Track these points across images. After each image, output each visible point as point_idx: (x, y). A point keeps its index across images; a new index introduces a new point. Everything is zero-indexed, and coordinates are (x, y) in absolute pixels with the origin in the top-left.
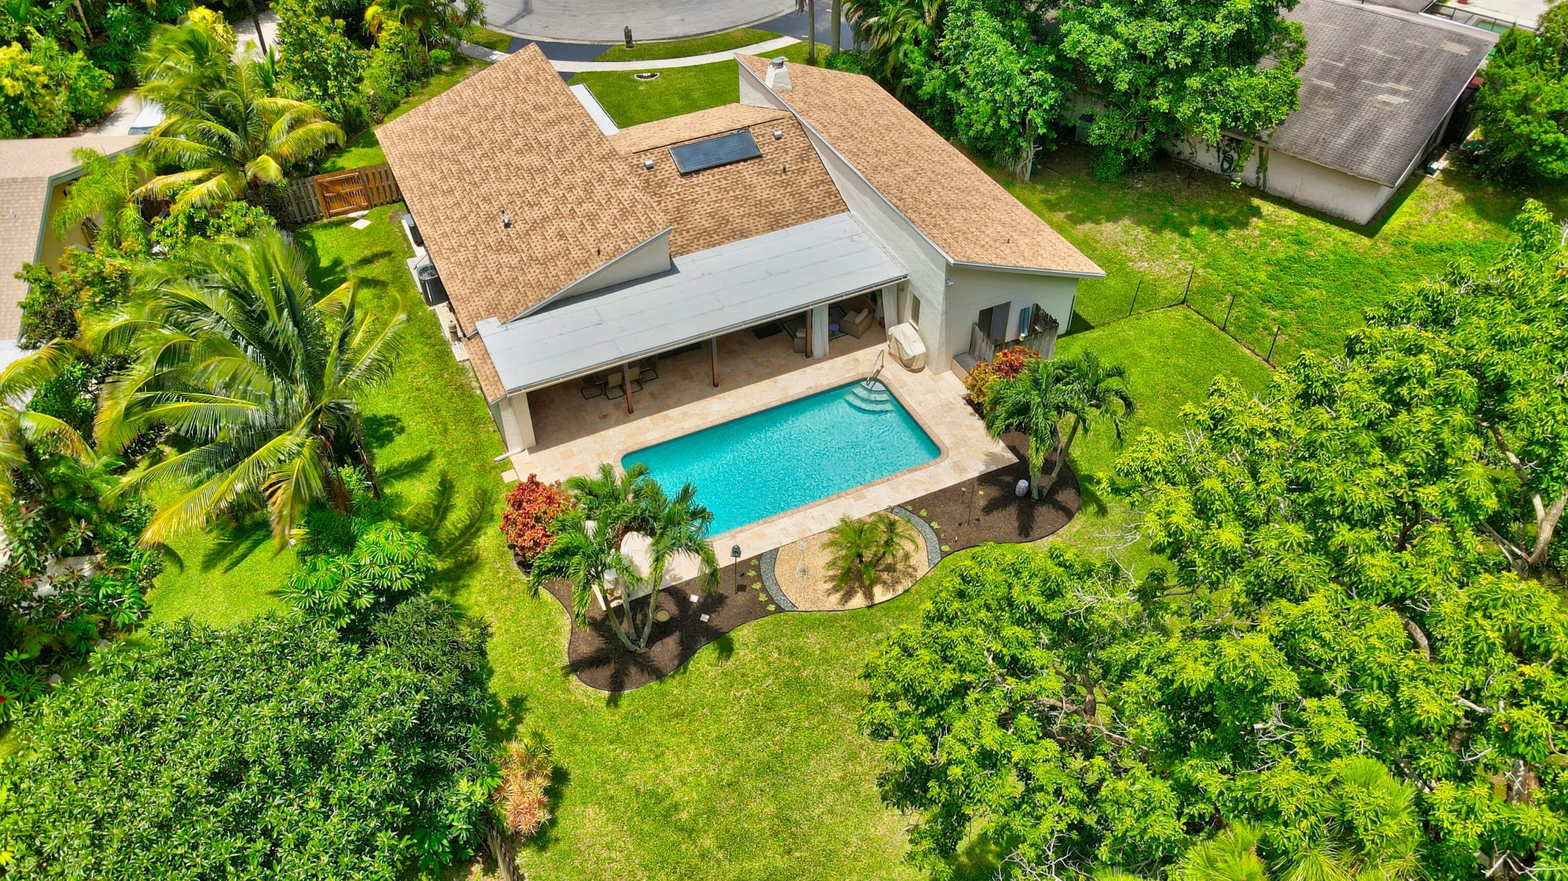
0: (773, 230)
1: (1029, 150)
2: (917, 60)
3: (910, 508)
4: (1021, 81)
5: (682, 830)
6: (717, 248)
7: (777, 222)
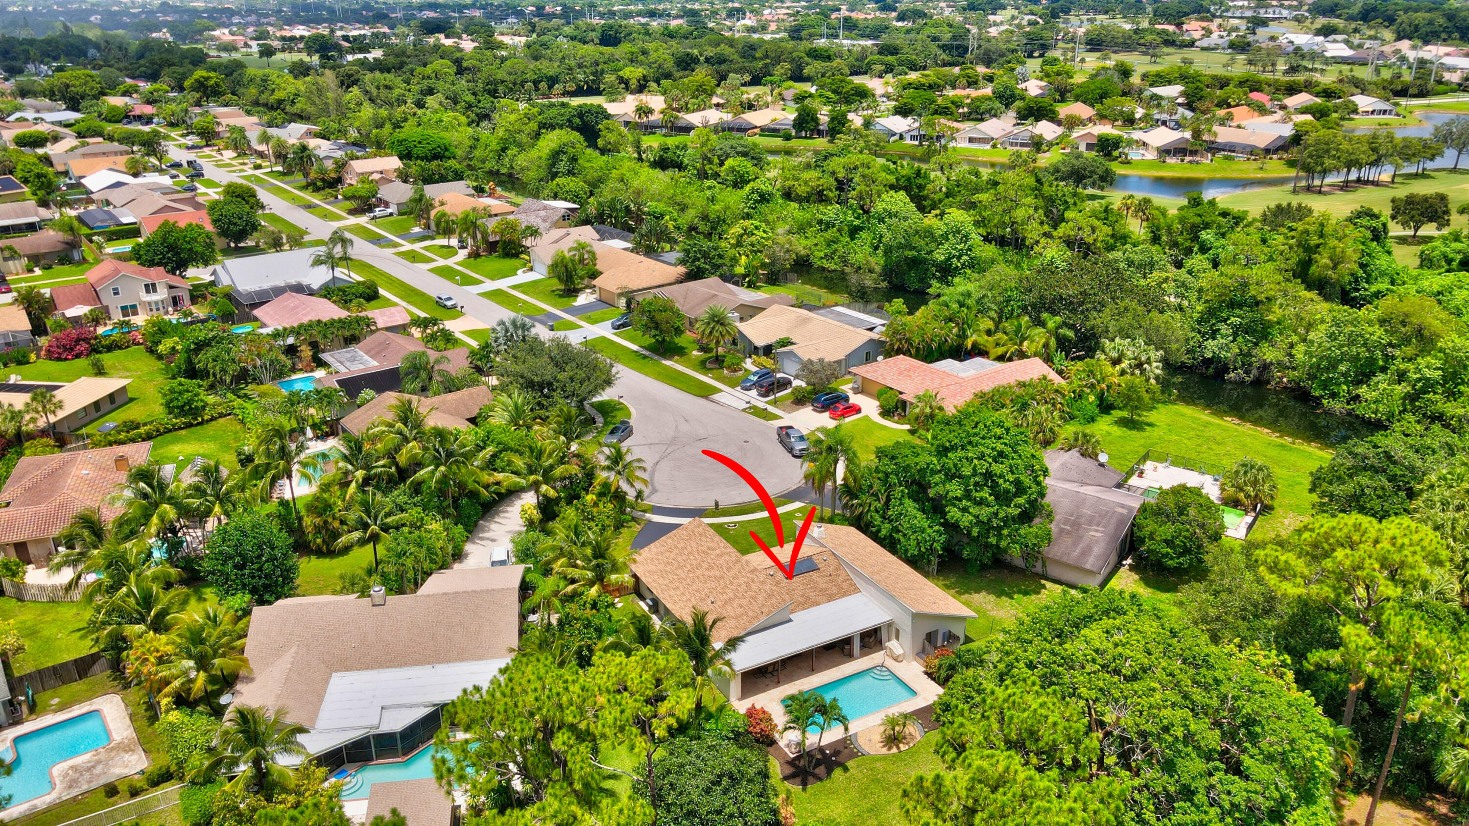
0: (830, 601)
1: (935, 561)
2: (878, 520)
4: (929, 531)
7: (831, 598)
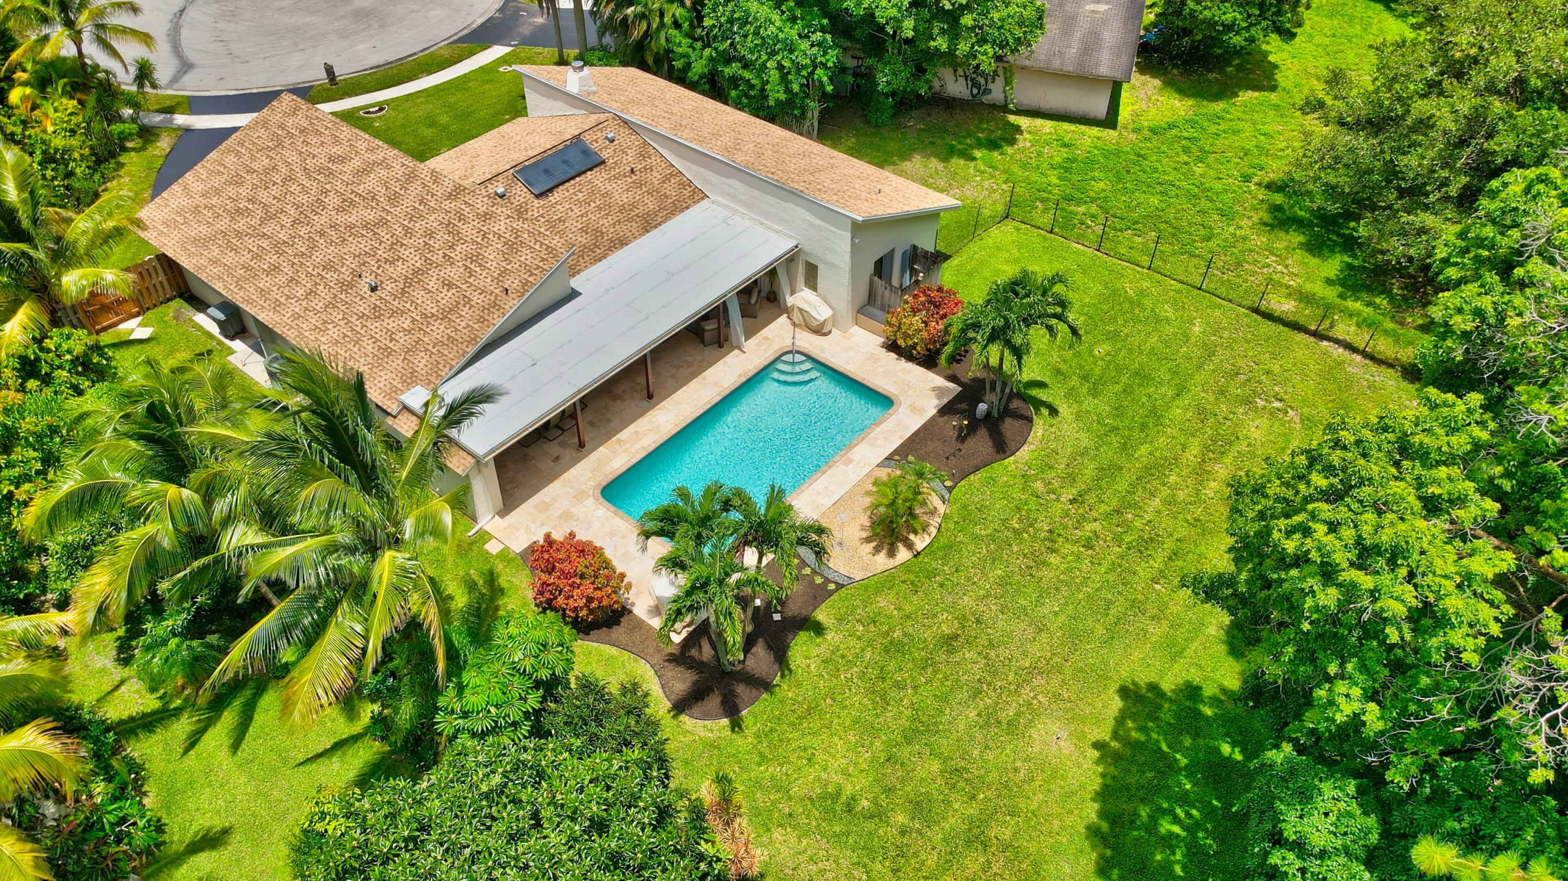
0: (648, 231)
1: (814, 107)
2: (681, 43)
3: (896, 457)
4: (804, 45)
5: (872, 817)
6: (604, 261)
7: (648, 224)
